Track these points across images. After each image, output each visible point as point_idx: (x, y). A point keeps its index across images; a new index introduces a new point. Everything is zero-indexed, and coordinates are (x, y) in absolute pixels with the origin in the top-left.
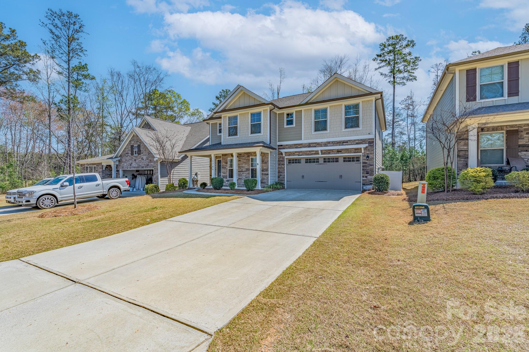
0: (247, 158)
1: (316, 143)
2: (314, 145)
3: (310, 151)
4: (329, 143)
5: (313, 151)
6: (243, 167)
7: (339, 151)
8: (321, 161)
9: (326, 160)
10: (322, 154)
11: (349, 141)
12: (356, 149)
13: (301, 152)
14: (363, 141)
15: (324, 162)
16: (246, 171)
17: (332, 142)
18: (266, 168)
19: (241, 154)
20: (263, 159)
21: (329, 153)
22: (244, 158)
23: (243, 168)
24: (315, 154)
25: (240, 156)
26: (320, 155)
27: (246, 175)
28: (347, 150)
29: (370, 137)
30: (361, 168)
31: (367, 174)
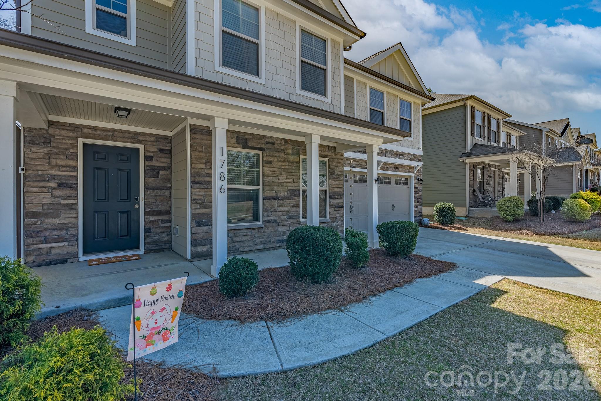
0: (292, 158)
4: (387, 150)
6: (279, 184)
7: (396, 167)
10: (382, 168)
11: (406, 154)
12: (410, 167)
14: (415, 158)
16: (288, 199)
18: (339, 190)
19: (273, 143)
20: (333, 167)
21: (387, 169)
22: (282, 155)
23: (280, 188)
25: (270, 146)
26: (379, 171)
27: (288, 211)
28: (403, 168)
29: (420, 153)
30: (413, 194)
31: (418, 202)
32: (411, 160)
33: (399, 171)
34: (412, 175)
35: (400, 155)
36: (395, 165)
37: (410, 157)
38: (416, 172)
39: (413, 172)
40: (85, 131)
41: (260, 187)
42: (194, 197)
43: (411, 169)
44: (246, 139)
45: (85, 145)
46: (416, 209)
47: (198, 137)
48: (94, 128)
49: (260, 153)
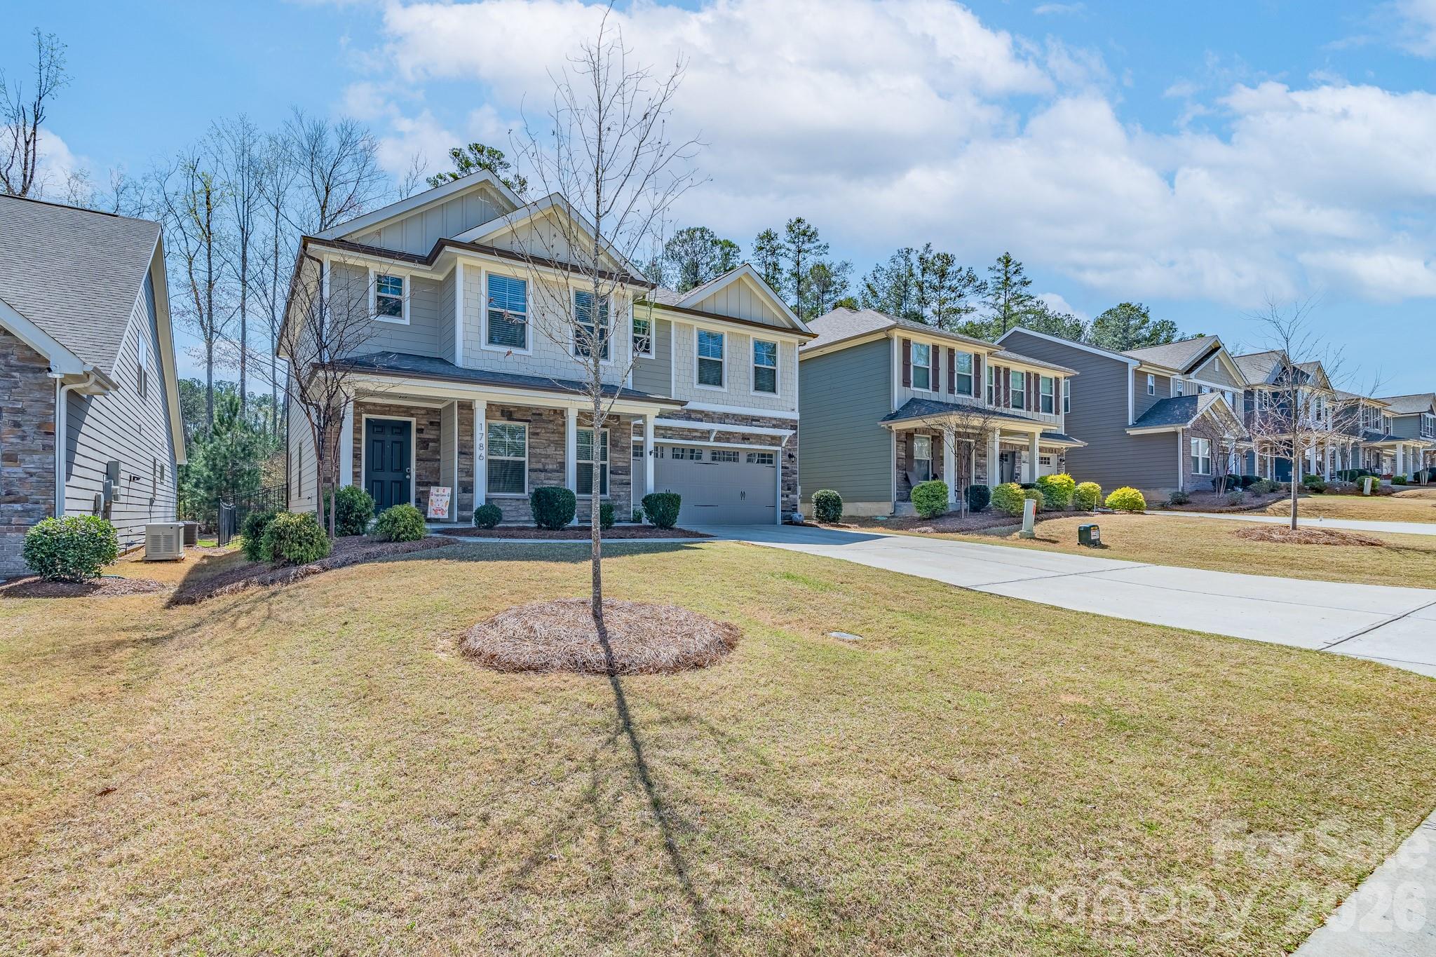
1: (703, 412)
2: (699, 416)
3: (689, 430)
4: (727, 415)
5: (696, 430)
6: (547, 456)
7: (745, 438)
8: (707, 457)
9: (716, 455)
10: (717, 439)
11: (763, 418)
12: (773, 438)
13: (670, 429)
14: (784, 423)
15: (714, 459)
17: (734, 415)
18: (625, 465)
19: (540, 415)
21: (728, 441)
22: (550, 426)
23: (548, 461)
24: (700, 438)
25: (537, 417)
26: (711, 443)
28: (759, 439)
29: (796, 416)
30: (780, 478)
31: (789, 489)
32: (774, 426)
33: (750, 443)
34: (779, 448)
35: (753, 420)
36: (743, 434)
37: (774, 422)
38: (783, 445)
39: (780, 445)
40: (368, 407)
41: (526, 459)
42: (461, 466)
43: (775, 440)
44: (511, 412)
45: (367, 420)
46: (785, 499)
47: (464, 412)
48: (374, 404)
49: (527, 425)
